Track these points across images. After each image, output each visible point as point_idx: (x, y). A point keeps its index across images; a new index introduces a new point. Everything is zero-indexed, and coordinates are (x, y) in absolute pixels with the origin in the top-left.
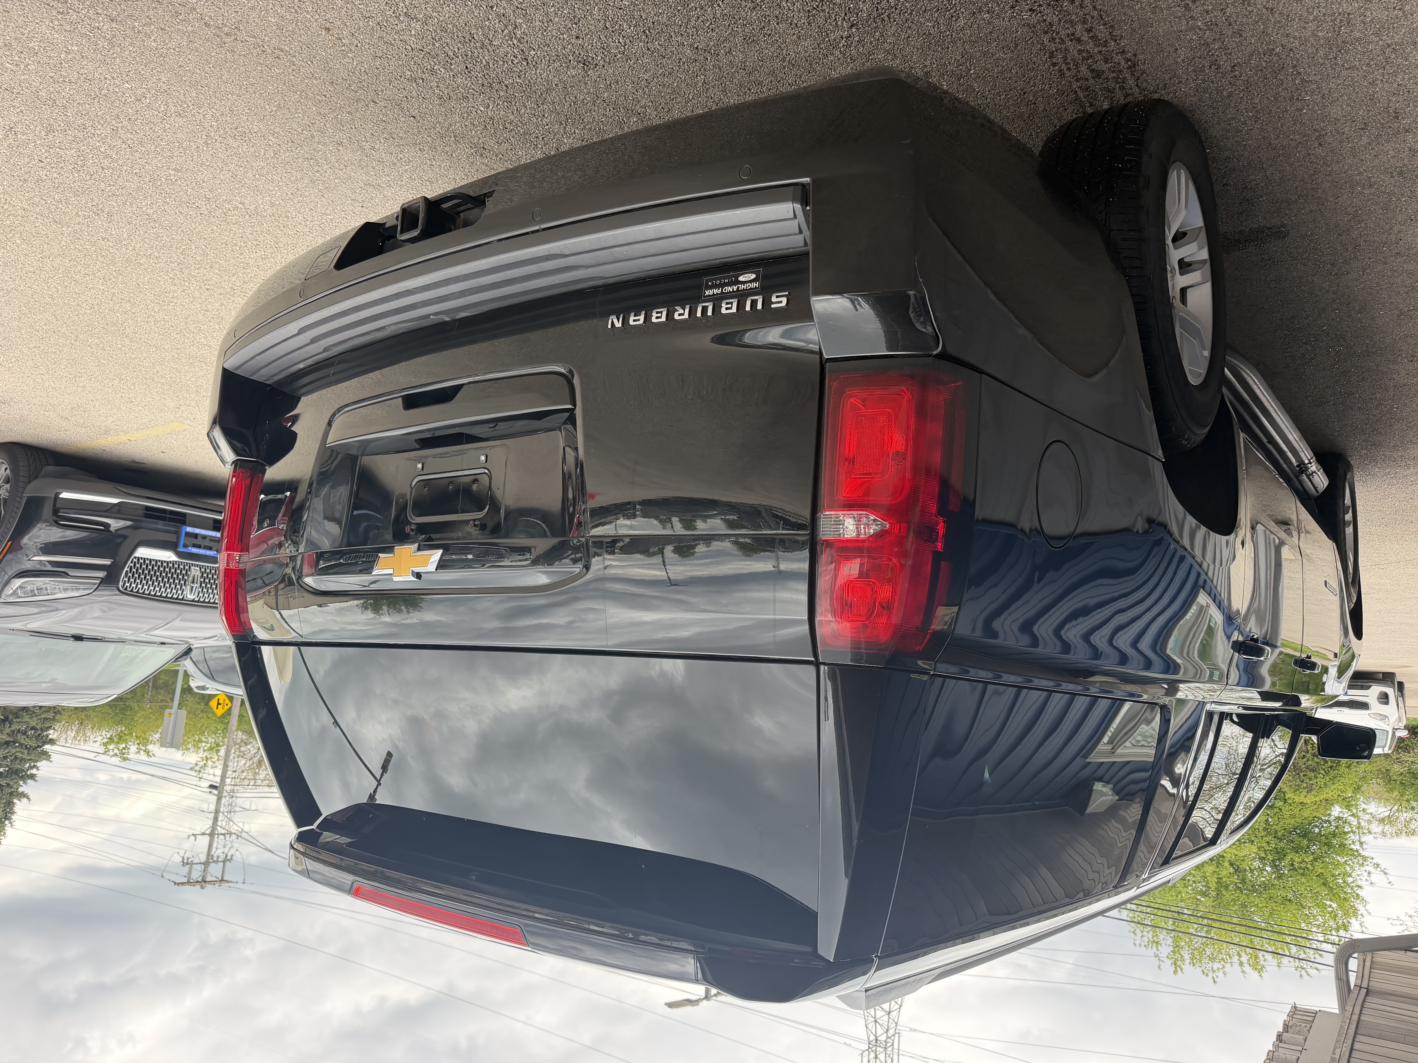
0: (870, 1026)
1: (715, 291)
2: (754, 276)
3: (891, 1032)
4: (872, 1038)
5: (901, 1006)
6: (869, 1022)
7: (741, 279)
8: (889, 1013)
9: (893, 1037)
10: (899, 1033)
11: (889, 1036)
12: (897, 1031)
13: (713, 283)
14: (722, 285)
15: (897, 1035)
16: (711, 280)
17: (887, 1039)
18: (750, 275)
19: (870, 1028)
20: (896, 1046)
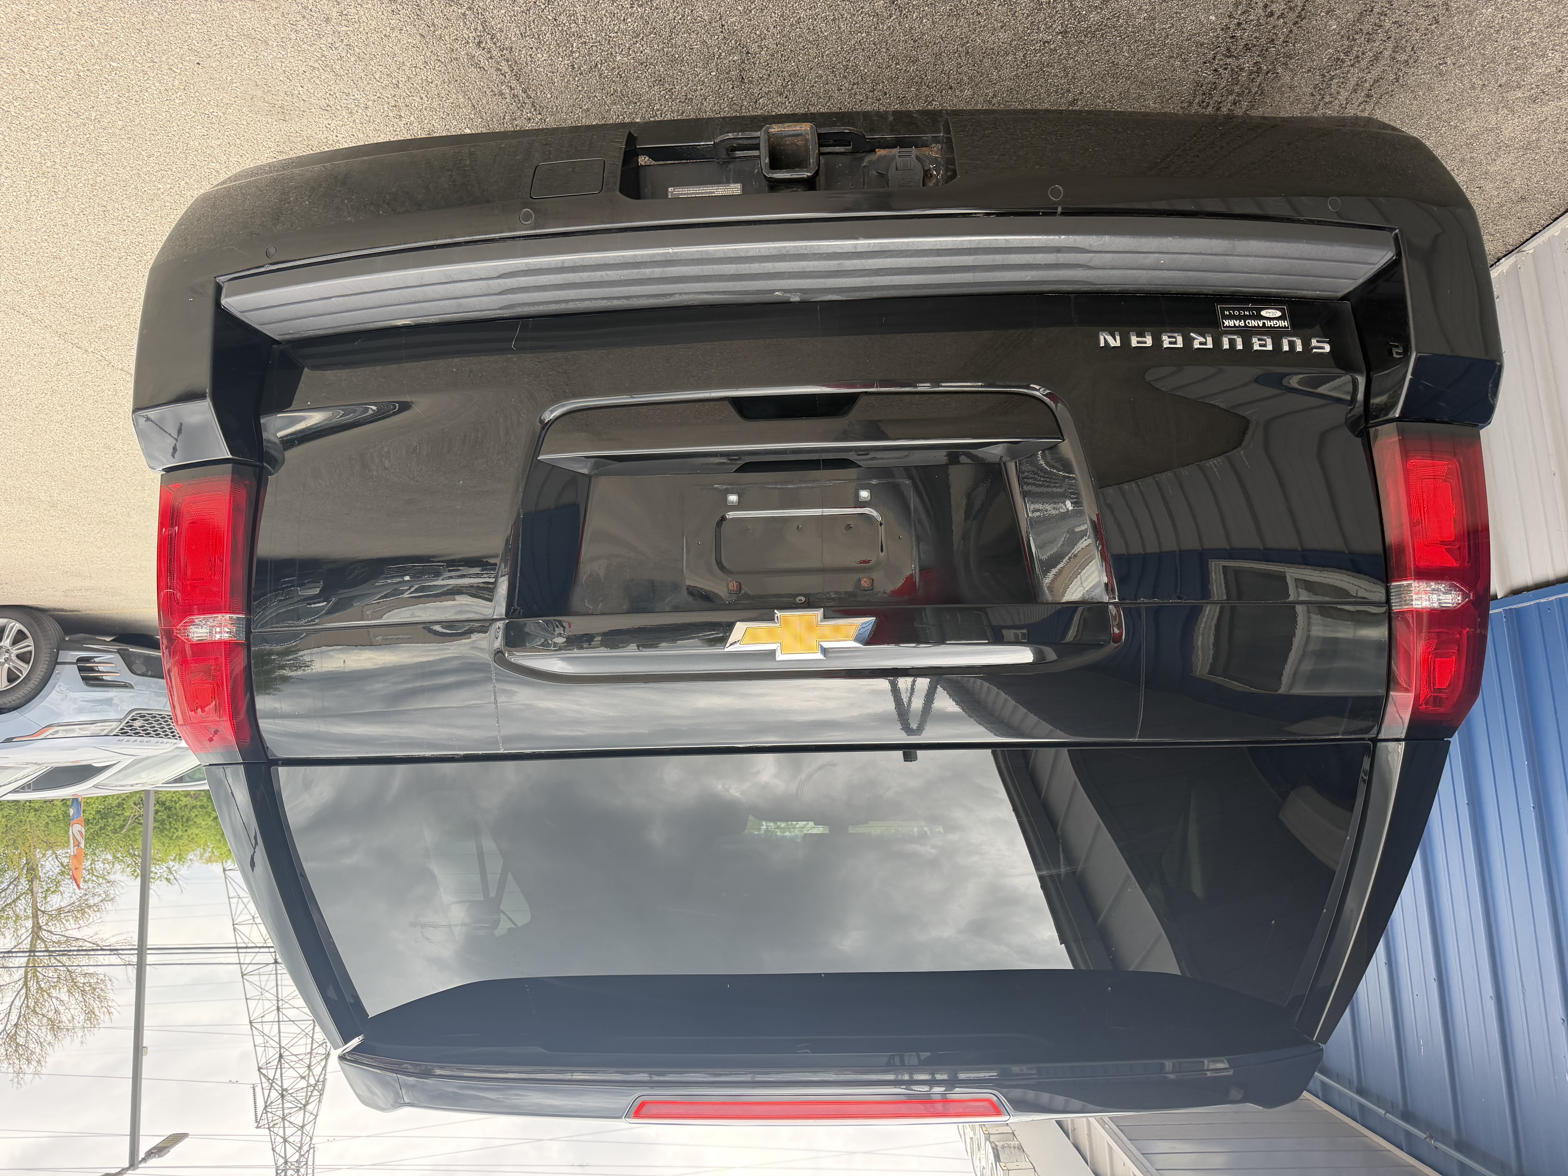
0: (278, 1150)
1: (1237, 323)
2: (1279, 314)
3: (305, 1148)
4: (281, 1161)
5: (317, 1115)
6: (277, 1144)
7: (1263, 313)
8: (302, 1127)
9: (307, 1154)
10: (314, 1148)
11: (302, 1153)
12: (312, 1146)
13: (1230, 313)
14: (1245, 318)
15: (312, 1151)
16: (1228, 309)
17: (300, 1158)
18: (1274, 311)
19: (278, 1151)
20: (310, 1162)
